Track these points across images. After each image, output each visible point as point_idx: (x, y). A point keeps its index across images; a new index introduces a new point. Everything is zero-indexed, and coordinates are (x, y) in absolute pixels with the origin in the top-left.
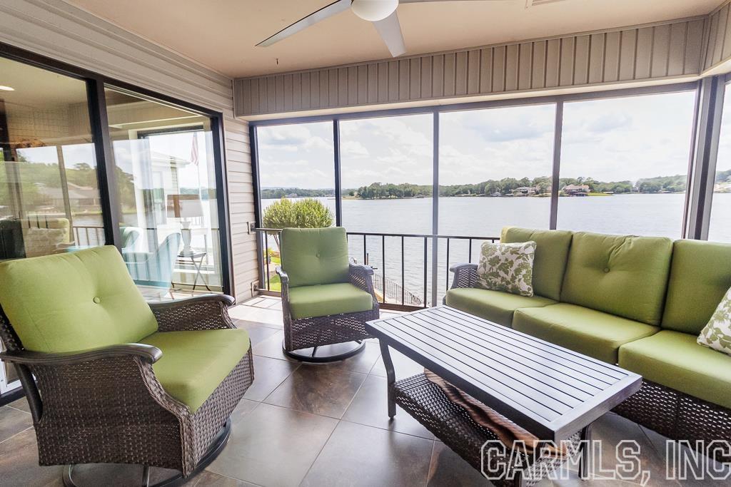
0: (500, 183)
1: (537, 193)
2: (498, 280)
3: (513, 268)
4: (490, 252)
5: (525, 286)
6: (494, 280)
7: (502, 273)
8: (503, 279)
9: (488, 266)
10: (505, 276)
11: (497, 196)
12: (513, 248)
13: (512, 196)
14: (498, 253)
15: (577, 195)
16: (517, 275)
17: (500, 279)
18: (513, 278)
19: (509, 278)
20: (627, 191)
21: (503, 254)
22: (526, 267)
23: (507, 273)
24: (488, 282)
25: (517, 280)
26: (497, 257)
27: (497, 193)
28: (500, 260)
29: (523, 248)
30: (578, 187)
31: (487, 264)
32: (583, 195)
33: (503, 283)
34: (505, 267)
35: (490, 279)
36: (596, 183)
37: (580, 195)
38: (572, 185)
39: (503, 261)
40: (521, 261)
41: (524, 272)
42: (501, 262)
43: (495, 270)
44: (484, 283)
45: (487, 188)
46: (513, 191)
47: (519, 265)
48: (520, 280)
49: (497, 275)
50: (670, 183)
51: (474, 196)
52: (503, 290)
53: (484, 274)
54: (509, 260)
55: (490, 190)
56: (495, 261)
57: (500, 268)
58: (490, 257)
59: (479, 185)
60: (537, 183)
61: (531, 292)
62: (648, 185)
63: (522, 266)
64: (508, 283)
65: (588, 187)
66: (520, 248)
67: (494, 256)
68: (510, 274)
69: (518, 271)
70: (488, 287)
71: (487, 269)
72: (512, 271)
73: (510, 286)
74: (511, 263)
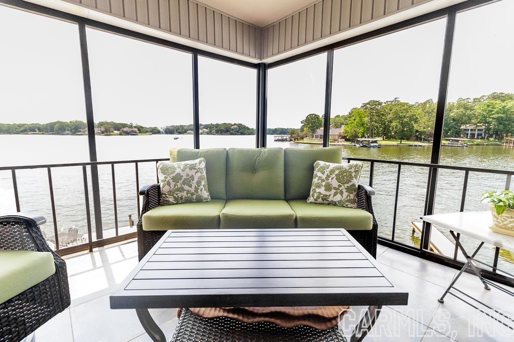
0: (70, 124)
1: (103, 133)
2: (184, 194)
3: (195, 181)
4: (170, 171)
5: (205, 194)
6: (180, 195)
7: (186, 187)
8: (188, 192)
9: (172, 184)
10: (190, 189)
11: (68, 134)
12: (190, 165)
13: (82, 135)
14: (178, 171)
15: (131, 135)
16: (199, 186)
17: (185, 192)
18: (196, 190)
19: (193, 190)
20: (159, 132)
21: (183, 171)
22: (204, 179)
23: (190, 186)
24: (174, 197)
25: (199, 191)
26: (179, 174)
27: (67, 132)
28: (182, 176)
29: (198, 164)
30: (131, 130)
31: (171, 181)
32: (135, 135)
33: (189, 195)
34: (188, 182)
35: (177, 194)
36: (141, 127)
37: (133, 135)
38: (127, 128)
39: (185, 177)
40: (199, 174)
41: (203, 183)
42: (183, 178)
43: (179, 185)
44: (171, 200)
45: (56, 127)
46: (82, 130)
47: (198, 178)
48: (201, 190)
49: (182, 190)
50: (178, 129)
51: (43, 134)
52: (188, 201)
53: (170, 191)
54: (190, 175)
55: (60, 129)
56: (177, 178)
57: (184, 183)
58: (172, 175)
59: (47, 124)
60: (102, 125)
61: (209, 197)
62: (169, 129)
63: (201, 178)
64: (192, 194)
65: (136, 129)
66: (196, 164)
67: (175, 174)
68: (193, 186)
69: (199, 183)
70: (175, 202)
71: (172, 186)
72: (194, 184)
73: (194, 197)
74: (192, 177)
